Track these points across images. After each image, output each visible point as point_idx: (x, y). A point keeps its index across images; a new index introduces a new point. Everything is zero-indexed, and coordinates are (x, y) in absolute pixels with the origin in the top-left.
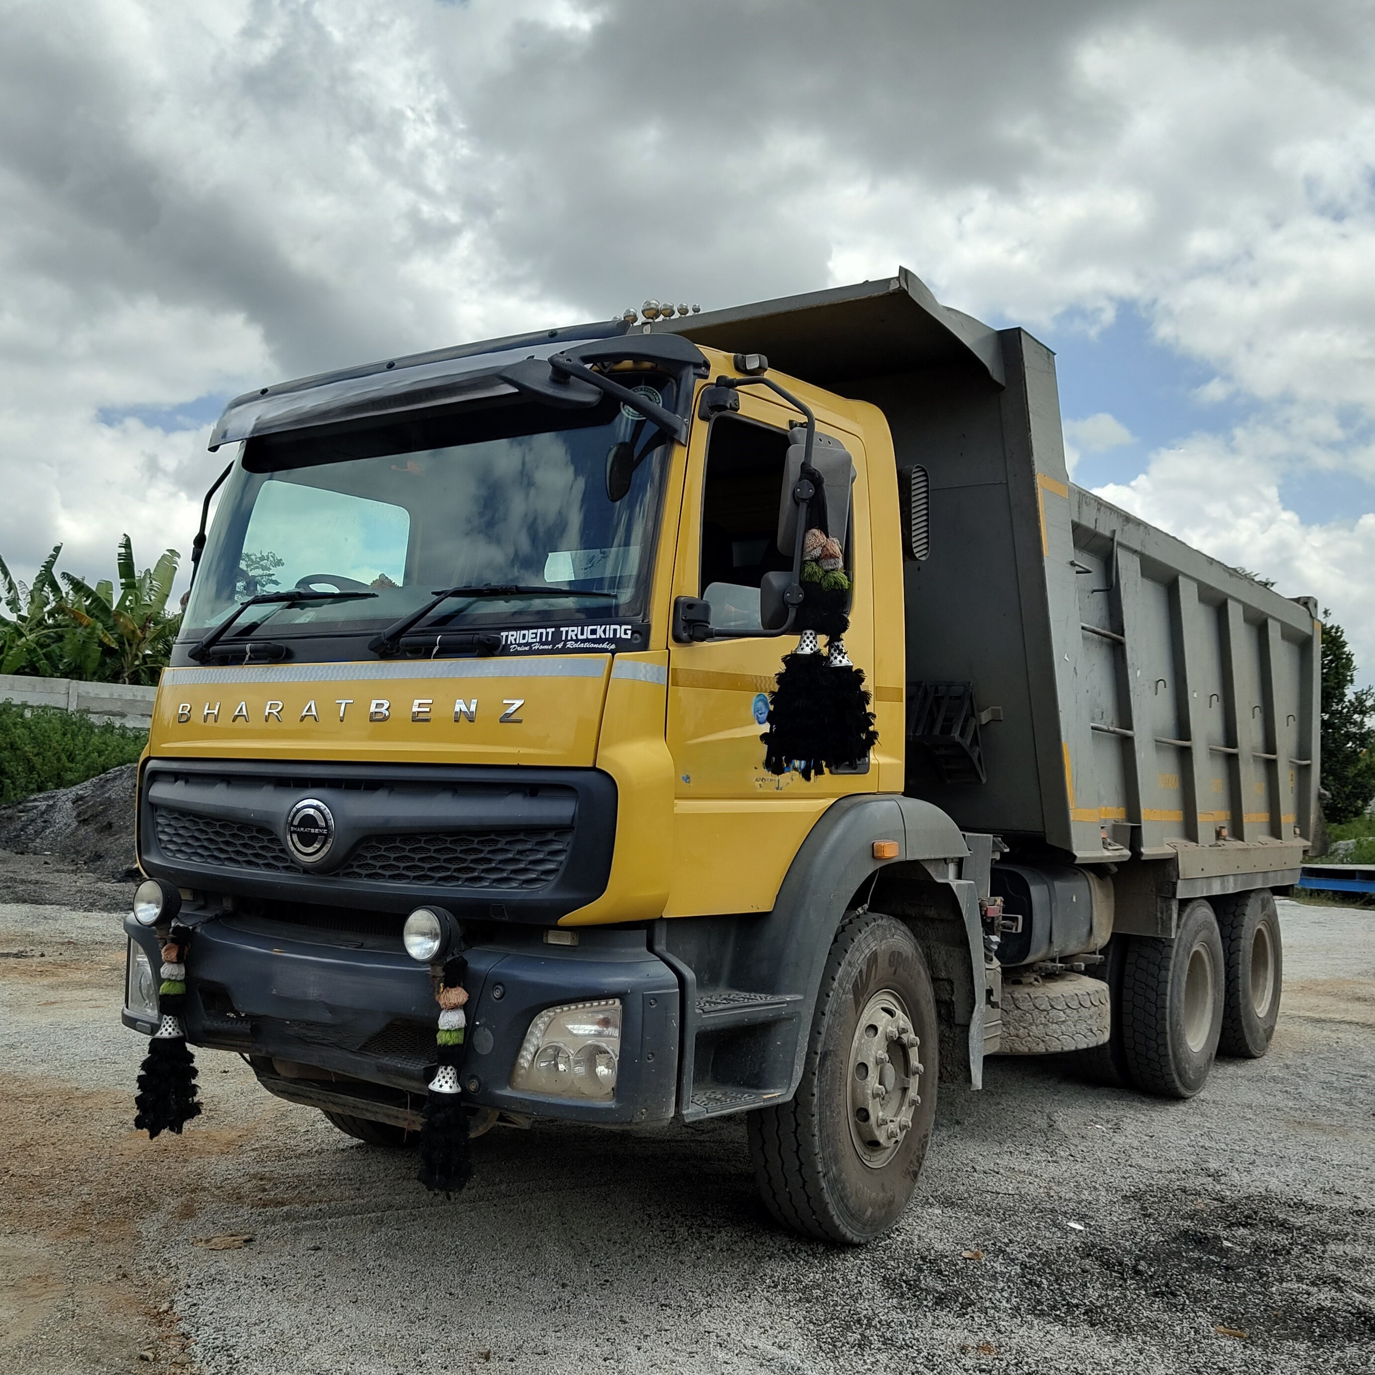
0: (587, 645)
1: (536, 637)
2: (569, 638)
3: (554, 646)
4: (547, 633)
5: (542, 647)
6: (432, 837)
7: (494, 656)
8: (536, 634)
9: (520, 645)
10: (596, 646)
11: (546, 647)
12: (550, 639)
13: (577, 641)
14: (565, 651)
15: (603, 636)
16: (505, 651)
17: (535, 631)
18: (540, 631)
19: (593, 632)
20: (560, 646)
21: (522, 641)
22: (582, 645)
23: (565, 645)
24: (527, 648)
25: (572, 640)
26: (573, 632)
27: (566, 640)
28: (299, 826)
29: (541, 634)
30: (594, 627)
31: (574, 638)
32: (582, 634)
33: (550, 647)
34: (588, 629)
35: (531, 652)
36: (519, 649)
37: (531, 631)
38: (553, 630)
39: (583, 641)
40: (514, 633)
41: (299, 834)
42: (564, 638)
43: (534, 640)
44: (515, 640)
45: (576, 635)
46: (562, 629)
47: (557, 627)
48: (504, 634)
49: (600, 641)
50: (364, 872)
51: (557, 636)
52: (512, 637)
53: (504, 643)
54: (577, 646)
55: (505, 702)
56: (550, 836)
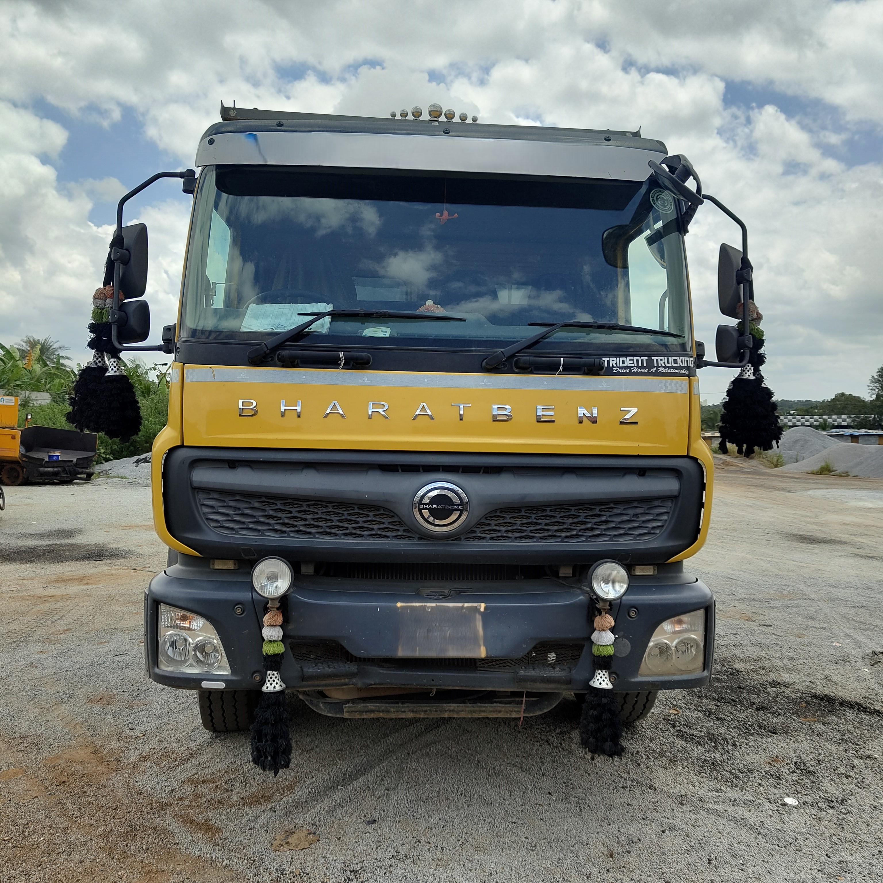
0: (672, 371)
1: (633, 363)
2: (660, 365)
3: (649, 370)
4: (642, 361)
5: (639, 370)
6: (556, 507)
7: (599, 375)
8: (633, 360)
9: (621, 368)
10: (678, 371)
11: (643, 370)
12: (645, 365)
13: (665, 367)
14: (657, 374)
15: (682, 365)
16: (609, 372)
17: (632, 358)
18: (636, 358)
19: (675, 361)
20: (654, 370)
21: (622, 365)
22: (669, 371)
23: (657, 370)
24: (628, 371)
25: (662, 366)
26: (662, 361)
27: (658, 367)
28: (430, 503)
29: (637, 361)
30: (675, 358)
31: (663, 365)
32: (668, 363)
33: (646, 371)
34: (671, 359)
35: (631, 374)
36: (620, 371)
37: (629, 358)
38: (647, 358)
39: (670, 368)
40: (614, 359)
41: (430, 510)
42: (656, 365)
43: (633, 365)
44: (616, 364)
45: (664, 363)
46: (653, 358)
47: (650, 356)
48: (606, 359)
49: (680, 368)
50: (488, 536)
51: (650, 364)
52: (613, 361)
53: (606, 365)
54: (666, 370)
55: (622, 409)
56: (656, 503)
